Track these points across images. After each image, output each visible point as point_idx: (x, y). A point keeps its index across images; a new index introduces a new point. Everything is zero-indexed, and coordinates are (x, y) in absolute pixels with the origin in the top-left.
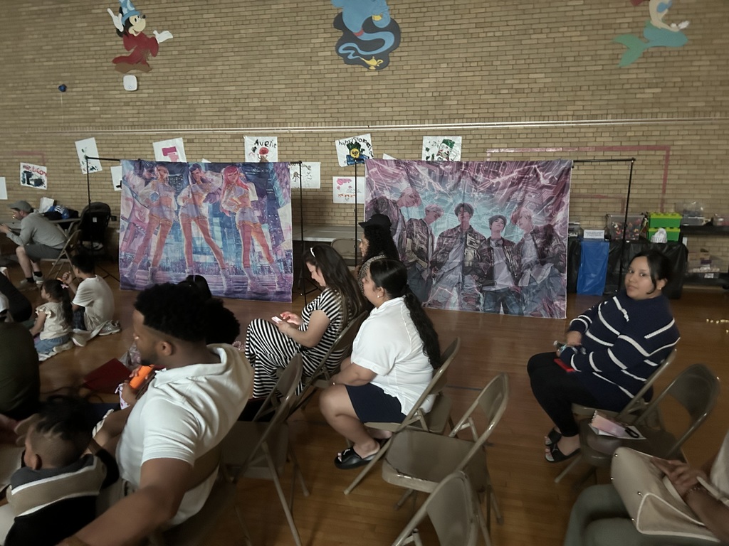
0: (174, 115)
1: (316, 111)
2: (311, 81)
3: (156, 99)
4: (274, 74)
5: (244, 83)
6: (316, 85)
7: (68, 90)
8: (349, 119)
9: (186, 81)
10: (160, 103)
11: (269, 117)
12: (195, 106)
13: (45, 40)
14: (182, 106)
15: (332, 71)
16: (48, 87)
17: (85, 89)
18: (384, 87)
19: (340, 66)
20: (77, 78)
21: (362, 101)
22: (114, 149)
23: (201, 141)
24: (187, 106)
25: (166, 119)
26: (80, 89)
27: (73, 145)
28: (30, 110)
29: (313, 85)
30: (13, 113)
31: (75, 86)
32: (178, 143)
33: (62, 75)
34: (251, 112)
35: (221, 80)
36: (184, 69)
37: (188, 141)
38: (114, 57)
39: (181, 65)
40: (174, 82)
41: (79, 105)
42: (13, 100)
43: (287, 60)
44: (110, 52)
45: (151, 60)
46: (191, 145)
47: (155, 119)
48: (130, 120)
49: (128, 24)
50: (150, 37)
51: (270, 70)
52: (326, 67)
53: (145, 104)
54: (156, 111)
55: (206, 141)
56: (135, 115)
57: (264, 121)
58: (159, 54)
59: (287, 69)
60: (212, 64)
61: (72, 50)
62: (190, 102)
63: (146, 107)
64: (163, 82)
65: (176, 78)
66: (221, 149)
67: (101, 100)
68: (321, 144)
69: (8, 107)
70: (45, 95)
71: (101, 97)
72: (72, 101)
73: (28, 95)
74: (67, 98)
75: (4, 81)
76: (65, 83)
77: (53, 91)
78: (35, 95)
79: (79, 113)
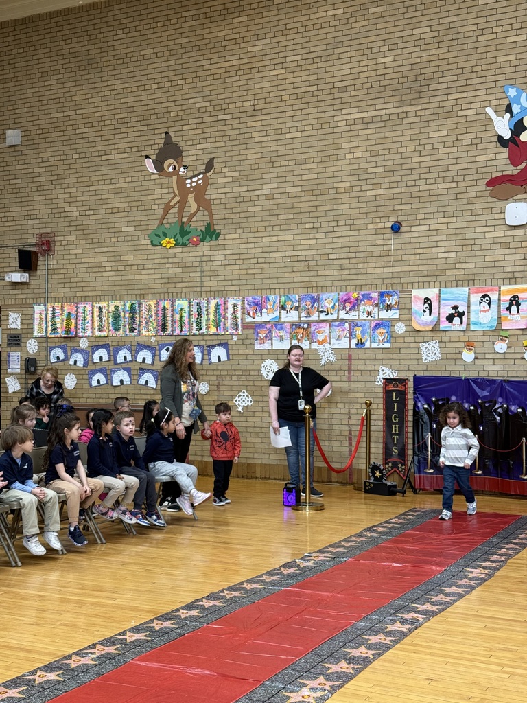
7: (402, 229)
13: (374, 159)
16: (370, 226)
17: (432, 227)
20: (422, 211)
26: (426, 228)
28: (336, 262)
30: (309, 266)
31: (417, 223)
33: (396, 208)
38: (489, 176)
41: (420, 251)
42: (310, 247)
44: (484, 170)
48: (509, 269)
49: (519, 128)
56: (518, 263)
61: (418, 171)
67: (458, 242)
69: (300, 258)
70: (363, 238)
71: (460, 237)
72: (408, 246)
73: (335, 240)
74: (401, 241)
75: (299, 221)
76: (400, 219)
77: (379, 231)
78: (347, 239)
79: (419, 262)
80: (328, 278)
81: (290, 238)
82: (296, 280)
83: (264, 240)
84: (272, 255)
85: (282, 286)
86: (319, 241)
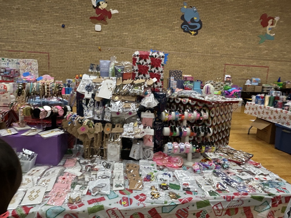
0: (116, 42)
1: (173, 47)
2: (171, 36)
3: (108, 35)
5: (146, 34)
6: (173, 38)
7: (65, 27)
9: (122, 30)
10: (110, 37)
12: (126, 40)
13: (55, 4)
15: (179, 34)
16: (55, 24)
17: (75, 28)
18: (196, 41)
19: (182, 33)
20: (71, 22)
21: (188, 45)
22: (86, 54)
23: (127, 53)
24: (122, 40)
25: (113, 44)
26: (72, 28)
28: (43, 34)
30: (34, 34)
31: (70, 26)
33: (63, 20)
34: (148, 45)
35: (137, 31)
36: (122, 25)
37: (121, 53)
38: (90, 16)
41: (71, 34)
42: (34, 28)
43: (163, 28)
44: (89, 14)
45: (108, 20)
47: (107, 43)
49: (98, 4)
50: (108, 11)
51: (157, 30)
52: (177, 32)
54: (108, 40)
56: (98, 41)
58: (112, 18)
59: (163, 31)
60: (134, 25)
61: (70, 10)
62: (124, 38)
63: (103, 38)
64: (112, 29)
65: (118, 28)
67: (82, 33)
69: (31, 31)
70: (52, 28)
72: (67, 32)
73: (43, 27)
74: (65, 30)
76: (64, 24)
77: (58, 26)
78: (47, 27)
79: (70, 37)
81: (27, 24)
84: (20, 28)
86: (37, 26)
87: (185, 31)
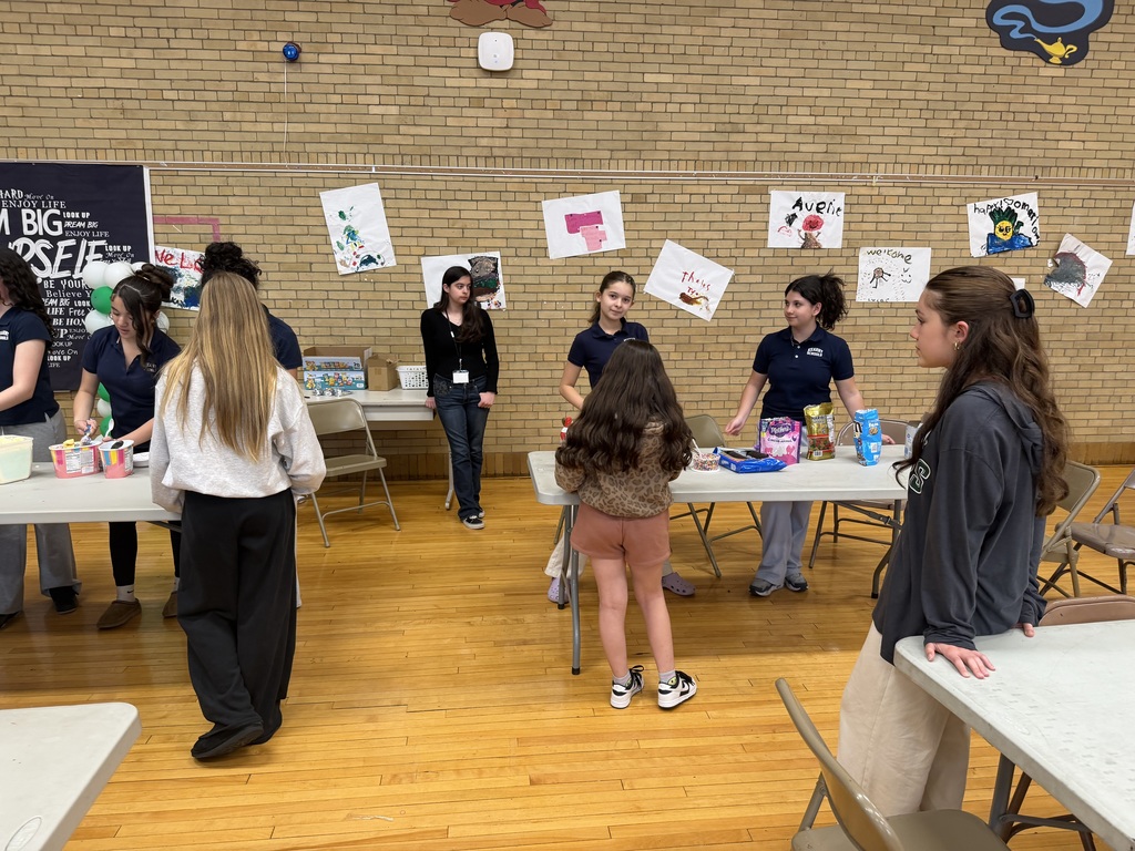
0: (600, 135)
1: (936, 142)
2: (930, 77)
3: (556, 95)
4: (850, 56)
5: (781, 72)
6: (940, 87)
7: (303, 57)
8: (999, 161)
9: (639, 58)
10: (566, 105)
11: (831, 148)
12: (658, 117)
14: (623, 116)
15: (975, 60)
16: (242, 45)
17: (356, 59)
18: (1073, 100)
19: (992, 52)
20: (336, 28)
21: (1029, 126)
22: (433, 214)
23: (665, 199)
24: (638, 116)
25: (582, 145)
26: (345, 59)
27: (312, 201)
28: (178, 105)
29: (933, 87)
30: (123, 110)
31: (329, 48)
32: (608, 203)
33: (289, 17)
34: (790, 138)
35: (728, 61)
36: (636, 28)
37: (633, 201)
39: (630, 19)
40: (609, 57)
41: (337, 99)
42: (123, 73)
43: (882, 28)
46: (639, 207)
47: (551, 144)
48: (484, 142)
51: (843, 46)
52: (964, 51)
53: (526, 104)
54: (556, 124)
55: (678, 199)
56: (497, 132)
57: (818, 157)
59: (880, 47)
60: (709, 21)
62: (648, 107)
63: (528, 114)
64: (579, 56)
65: (613, 48)
66: (712, 217)
67: (402, 90)
68: (936, 210)
69: (103, 93)
70: (230, 66)
71: (404, 81)
72: (314, 88)
73: (174, 64)
74: (301, 78)
75: (94, 20)
76: (297, 38)
77: (259, 57)
78: (197, 65)
79: (335, 118)
80: (165, 135)
81: (80, 51)
82: (98, 134)
83: (20, 50)
84: (42, 82)
85: (71, 143)
86: (142, 64)
87: (1008, 43)
